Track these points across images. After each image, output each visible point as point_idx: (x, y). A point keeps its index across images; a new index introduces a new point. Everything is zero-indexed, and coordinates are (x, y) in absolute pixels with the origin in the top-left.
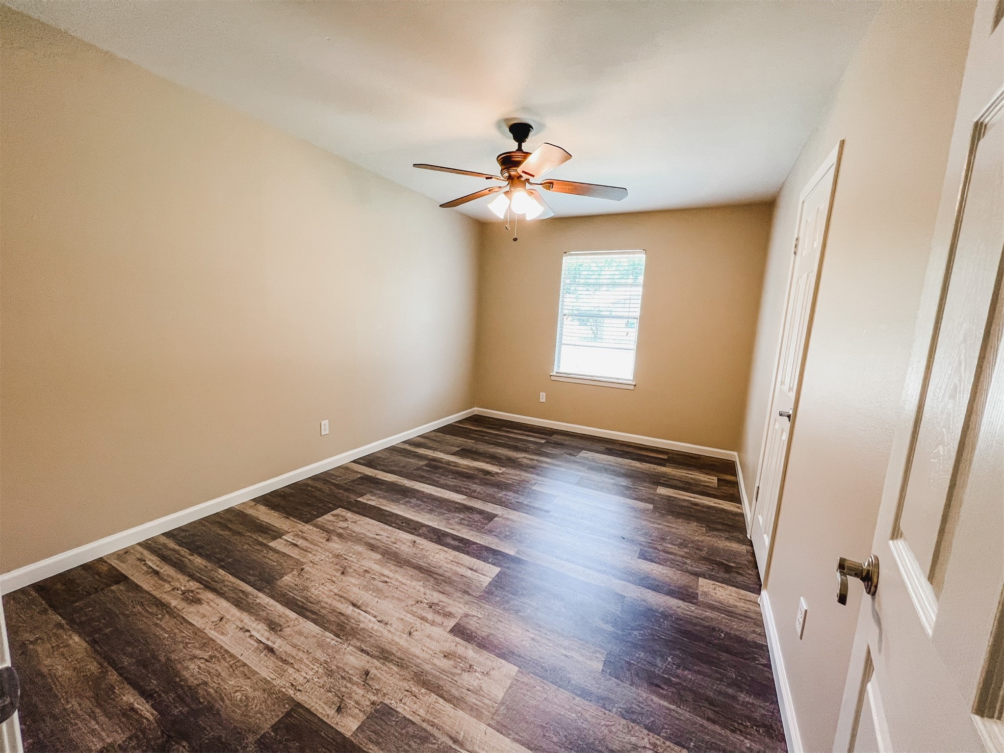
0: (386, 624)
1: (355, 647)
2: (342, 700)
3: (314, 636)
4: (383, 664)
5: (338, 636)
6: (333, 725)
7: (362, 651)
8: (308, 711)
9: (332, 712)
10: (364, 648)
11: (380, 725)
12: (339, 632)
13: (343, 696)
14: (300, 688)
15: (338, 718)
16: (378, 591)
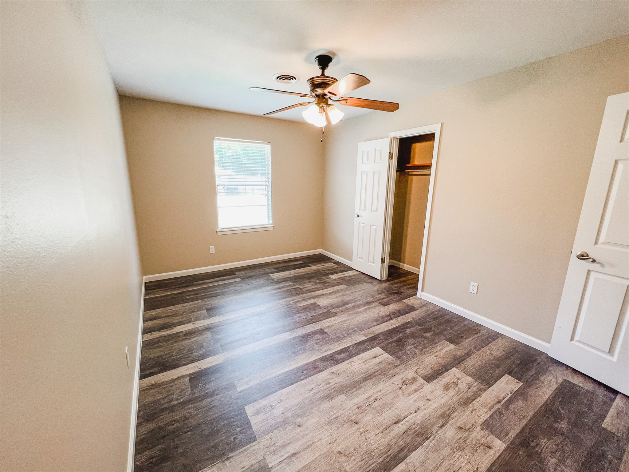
0: (418, 409)
1: (439, 430)
2: (482, 444)
3: (427, 453)
4: (453, 418)
5: (427, 439)
6: (500, 452)
7: (442, 426)
8: (493, 465)
9: (491, 452)
10: (440, 425)
11: (497, 429)
12: (424, 437)
13: (479, 444)
14: (475, 468)
15: (495, 449)
16: (384, 406)
